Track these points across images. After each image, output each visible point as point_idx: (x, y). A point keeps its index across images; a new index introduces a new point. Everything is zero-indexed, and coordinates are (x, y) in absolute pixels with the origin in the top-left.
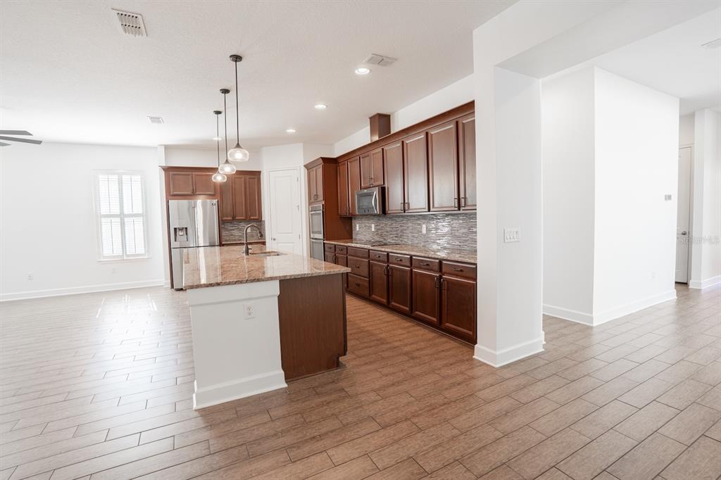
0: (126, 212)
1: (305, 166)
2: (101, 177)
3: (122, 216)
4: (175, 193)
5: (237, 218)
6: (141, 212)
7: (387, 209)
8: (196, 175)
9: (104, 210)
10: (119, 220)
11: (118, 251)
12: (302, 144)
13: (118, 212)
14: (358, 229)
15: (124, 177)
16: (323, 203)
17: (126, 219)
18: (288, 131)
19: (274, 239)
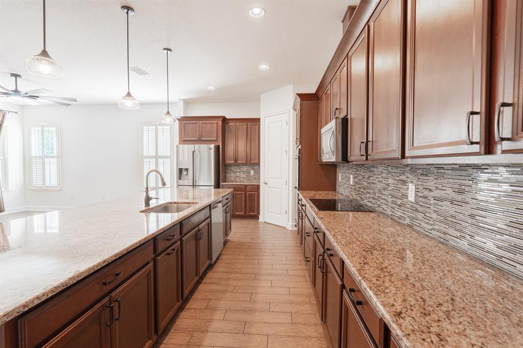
2: (145, 128)
4: (186, 139)
5: (238, 162)
6: (169, 155)
7: (349, 155)
10: (154, 160)
13: (154, 154)
14: (340, 180)
15: (159, 127)
18: (260, 67)
19: (266, 184)
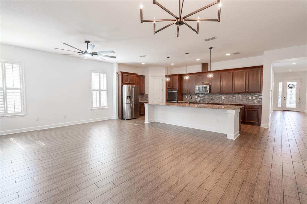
0: (101, 89)
1: (165, 76)
3: (100, 90)
8: (130, 76)
9: (94, 88)
11: (98, 105)
12: (164, 68)
16: (178, 89)
17: (101, 92)
